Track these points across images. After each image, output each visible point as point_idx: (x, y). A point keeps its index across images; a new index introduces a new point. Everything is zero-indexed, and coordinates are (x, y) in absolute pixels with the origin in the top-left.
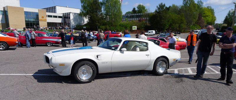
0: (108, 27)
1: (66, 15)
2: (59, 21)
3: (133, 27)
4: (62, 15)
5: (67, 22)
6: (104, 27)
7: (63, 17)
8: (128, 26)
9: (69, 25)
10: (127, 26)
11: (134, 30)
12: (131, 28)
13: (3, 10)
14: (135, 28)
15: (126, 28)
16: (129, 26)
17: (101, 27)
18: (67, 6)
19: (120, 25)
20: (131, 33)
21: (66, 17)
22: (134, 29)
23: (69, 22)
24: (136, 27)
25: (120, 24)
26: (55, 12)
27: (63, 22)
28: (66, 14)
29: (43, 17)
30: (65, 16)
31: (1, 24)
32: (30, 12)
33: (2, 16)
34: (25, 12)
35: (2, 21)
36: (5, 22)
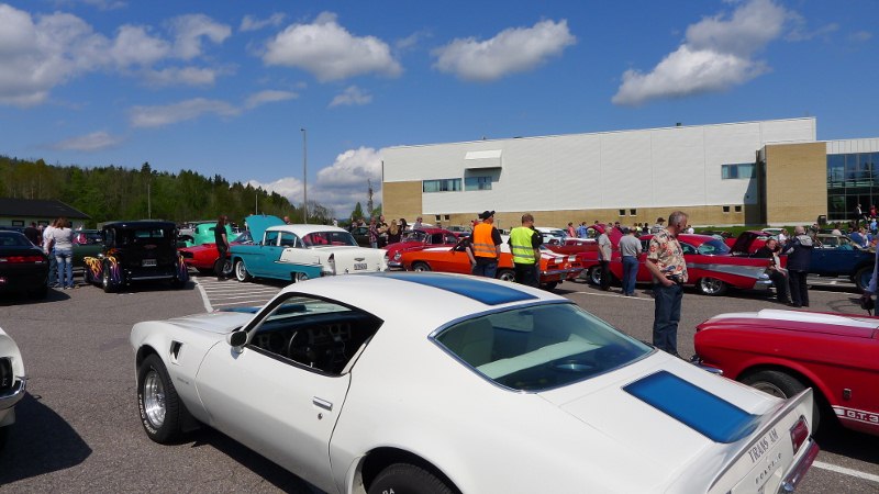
13: (754, 161)
31: (743, 208)
32: (851, 157)
33: (749, 180)
34: (829, 156)
35: (747, 196)
36: (755, 201)
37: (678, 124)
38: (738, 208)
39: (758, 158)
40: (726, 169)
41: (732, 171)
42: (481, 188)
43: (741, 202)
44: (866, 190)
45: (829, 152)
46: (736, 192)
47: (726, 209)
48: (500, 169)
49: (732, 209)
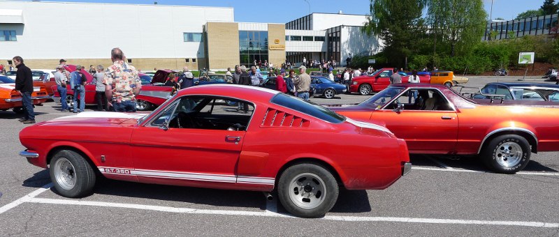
0: (436, 59)
1: (332, 33)
2: (317, 47)
3: (522, 54)
4: (323, 34)
5: (334, 51)
6: (423, 59)
7: (326, 39)
8: (502, 52)
9: (337, 56)
10: (498, 53)
11: (523, 66)
12: (514, 58)
13: (202, 32)
14: (527, 58)
15: (497, 58)
16: (509, 54)
17: (416, 59)
18: (341, 12)
19: (476, 52)
20: (510, 75)
21: (332, 38)
22: (524, 62)
23: (338, 51)
24: (532, 55)
25: (476, 47)
26: (310, 27)
27: (326, 50)
28: (334, 31)
29: (277, 41)
30: (330, 35)
31: (197, 60)
32: (251, 32)
33: (199, 43)
34: (240, 31)
35: (199, 53)
36: (203, 56)
37: (156, 3)
38: (194, 60)
39: (204, 29)
40: (186, 35)
41: (190, 37)
42: (7, 39)
43: (195, 57)
44: (258, 52)
45: (240, 29)
46: (192, 50)
47: (187, 60)
48: (22, 25)
49: (191, 61)
